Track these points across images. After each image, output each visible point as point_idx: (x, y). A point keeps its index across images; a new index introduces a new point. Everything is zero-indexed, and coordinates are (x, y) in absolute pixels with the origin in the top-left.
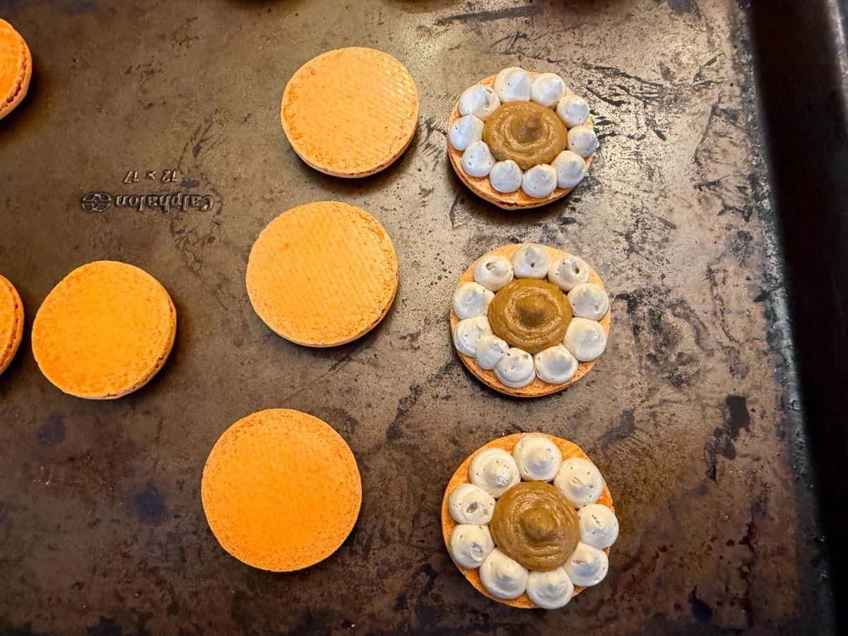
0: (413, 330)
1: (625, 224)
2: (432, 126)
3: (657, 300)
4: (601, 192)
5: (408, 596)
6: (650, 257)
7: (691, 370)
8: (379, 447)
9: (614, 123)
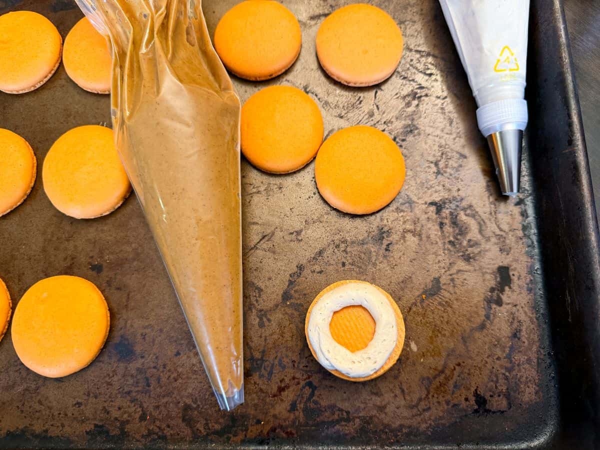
0: (297, 228)
1: (434, 156)
2: (308, 90)
3: (454, 205)
4: (419, 134)
5: (298, 402)
6: (451, 177)
7: (476, 250)
8: (277, 306)
9: (427, 88)
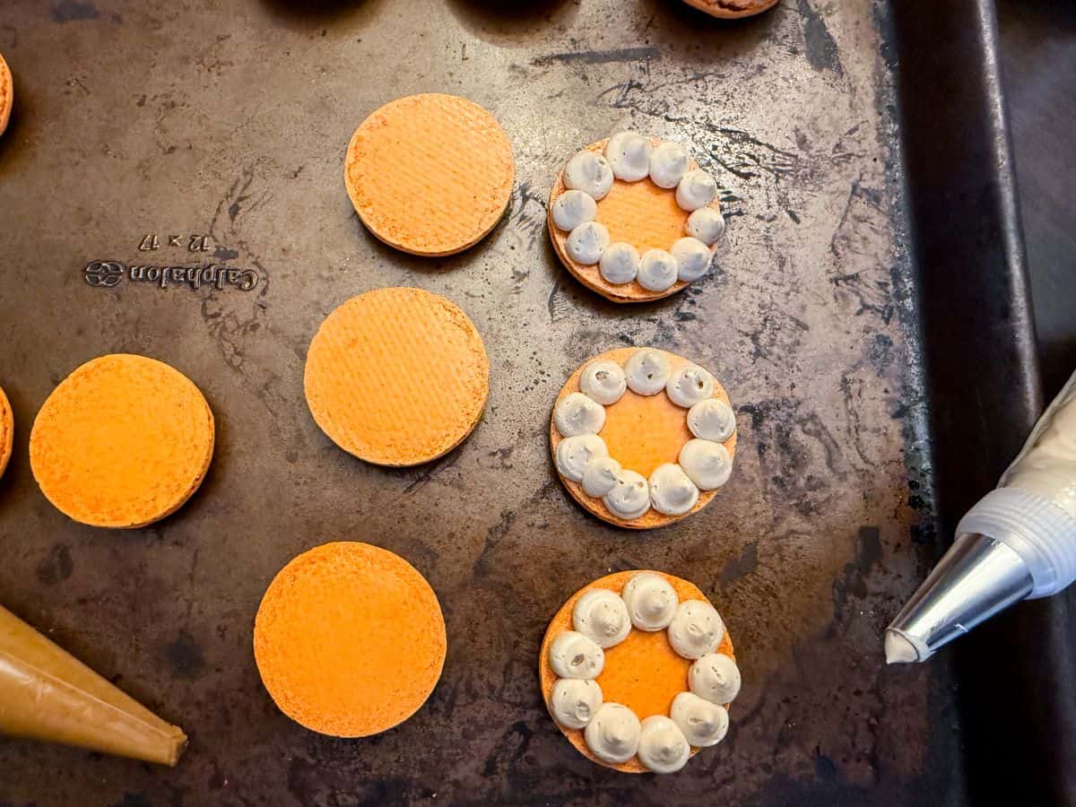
0: (504, 445)
1: (751, 322)
2: (528, 193)
3: (784, 414)
4: (725, 282)
5: (498, 759)
6: (779, 362)
7: (821, 496)
8: (463, 586)
9: (741, 199)
